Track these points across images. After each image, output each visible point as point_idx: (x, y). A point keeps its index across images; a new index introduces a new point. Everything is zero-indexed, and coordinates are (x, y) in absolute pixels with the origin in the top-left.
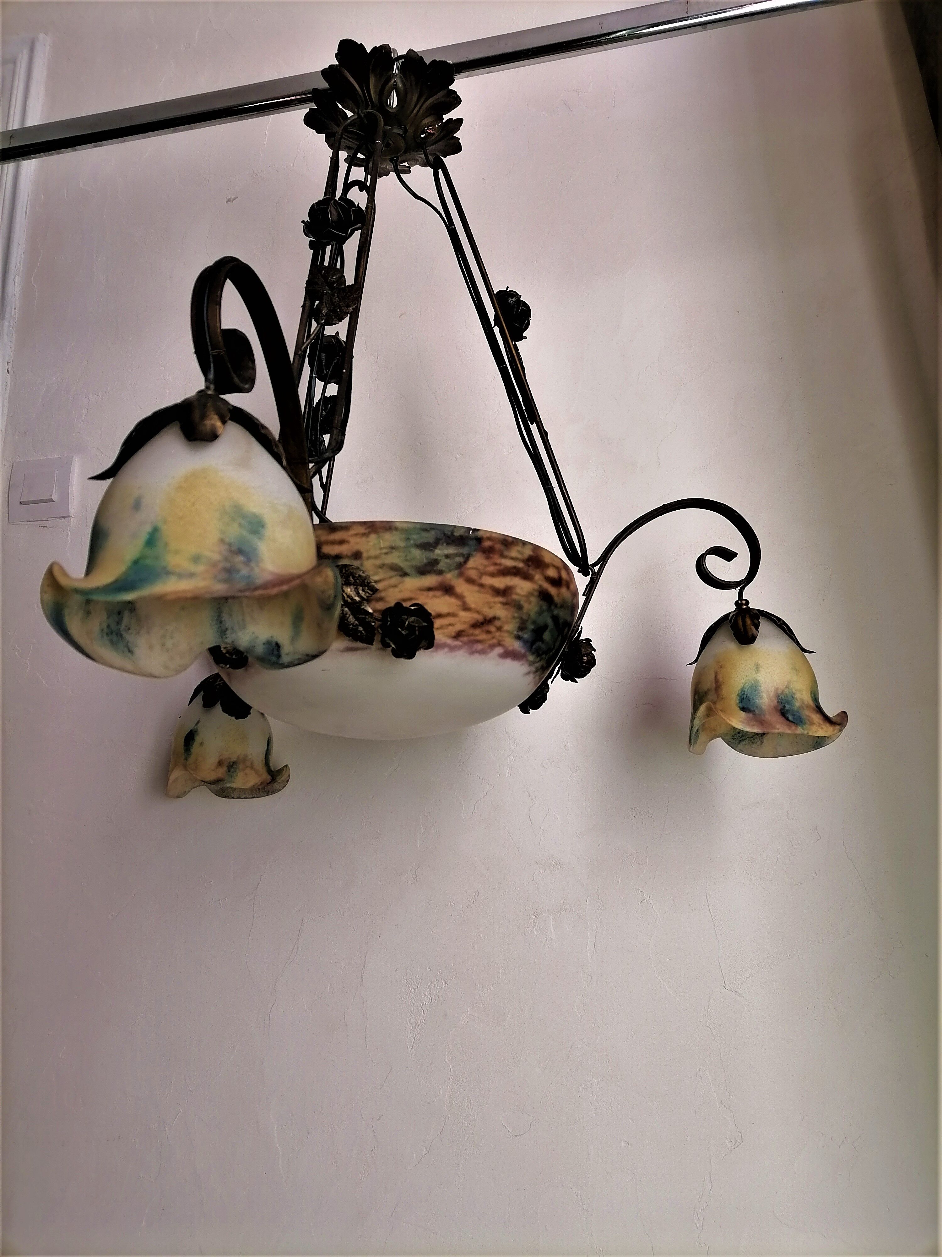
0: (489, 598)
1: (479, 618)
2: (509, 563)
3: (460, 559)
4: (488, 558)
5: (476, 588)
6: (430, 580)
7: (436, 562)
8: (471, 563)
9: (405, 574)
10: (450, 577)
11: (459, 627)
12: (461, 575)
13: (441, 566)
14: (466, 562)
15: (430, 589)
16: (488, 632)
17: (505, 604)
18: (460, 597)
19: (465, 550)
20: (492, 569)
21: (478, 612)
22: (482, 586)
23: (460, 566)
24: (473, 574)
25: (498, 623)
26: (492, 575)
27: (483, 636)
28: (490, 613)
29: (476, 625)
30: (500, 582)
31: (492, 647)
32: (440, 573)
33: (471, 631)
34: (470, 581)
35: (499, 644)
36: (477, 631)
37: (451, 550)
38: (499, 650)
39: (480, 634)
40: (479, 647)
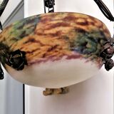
0: (51, 38)
1: (50, 47)
2: (55, 22)
3: (33, 28)
4: (44, 23)
5: (43, 36)
6: (25, 39)
7: (25, 32)
8: (38, 27)
9: (17, 40)
10: (32, 35)
11: (43, 53)
12: (35, 33)
13: (27, 33)
14: (35, 28)
15: (26, 42)
16: (56, 51)
17: (59, 39)
18: (38, 42)
19: (34, 24)
20: (47, 27)
21: (48, 45)
22: (45, 35)
23: (34, 30)
24: (40, 31)
25: (59, 47)
26: (48, 29)
27: (55, 54)
28: (54, 44)
29: (49, 50)
30: (53, 31)
31: (61, 56)
32: (27, 35)
33: (48, 53)
34: (40, 34)
35: (64, 55)
36: (51, 52)
37: (29, 26)
38: (65, 57)
39: (52, 53)
40: (55, 58)
